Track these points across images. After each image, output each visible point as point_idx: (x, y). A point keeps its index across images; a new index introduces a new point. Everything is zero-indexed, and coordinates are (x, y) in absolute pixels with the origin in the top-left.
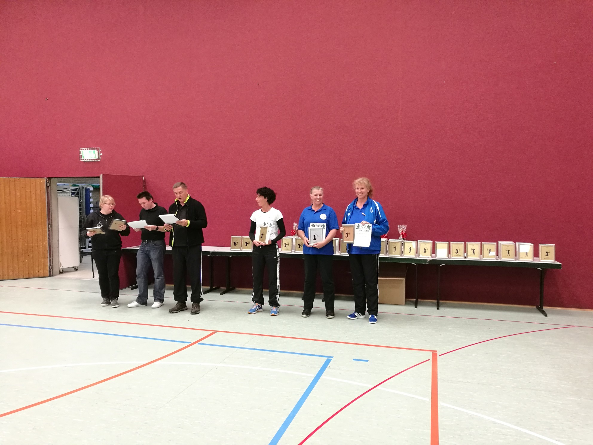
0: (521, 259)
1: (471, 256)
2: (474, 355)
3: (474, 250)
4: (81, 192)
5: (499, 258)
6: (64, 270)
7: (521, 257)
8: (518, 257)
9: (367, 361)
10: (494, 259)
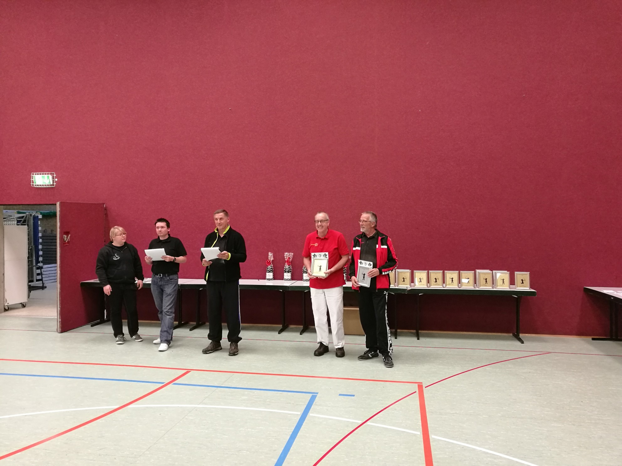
0: (498, 288)
1: (449, 284)
2: (458, 385)
3: (452, 279)
4: (28, 220)
5: (476, 286)
6: (9, 307)
7: (498, 285)
8: (496, 284)
9: (354, 396)
10: (473, 287)
